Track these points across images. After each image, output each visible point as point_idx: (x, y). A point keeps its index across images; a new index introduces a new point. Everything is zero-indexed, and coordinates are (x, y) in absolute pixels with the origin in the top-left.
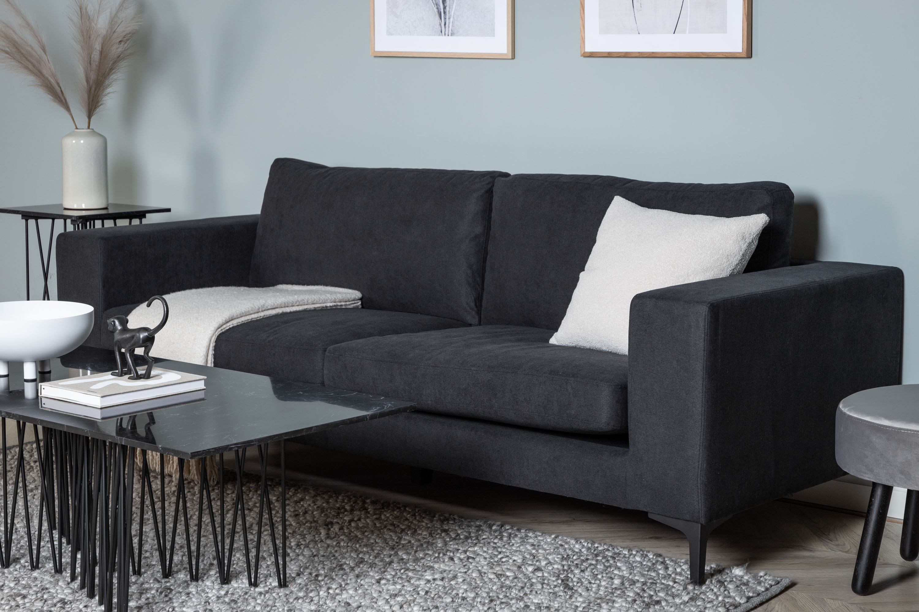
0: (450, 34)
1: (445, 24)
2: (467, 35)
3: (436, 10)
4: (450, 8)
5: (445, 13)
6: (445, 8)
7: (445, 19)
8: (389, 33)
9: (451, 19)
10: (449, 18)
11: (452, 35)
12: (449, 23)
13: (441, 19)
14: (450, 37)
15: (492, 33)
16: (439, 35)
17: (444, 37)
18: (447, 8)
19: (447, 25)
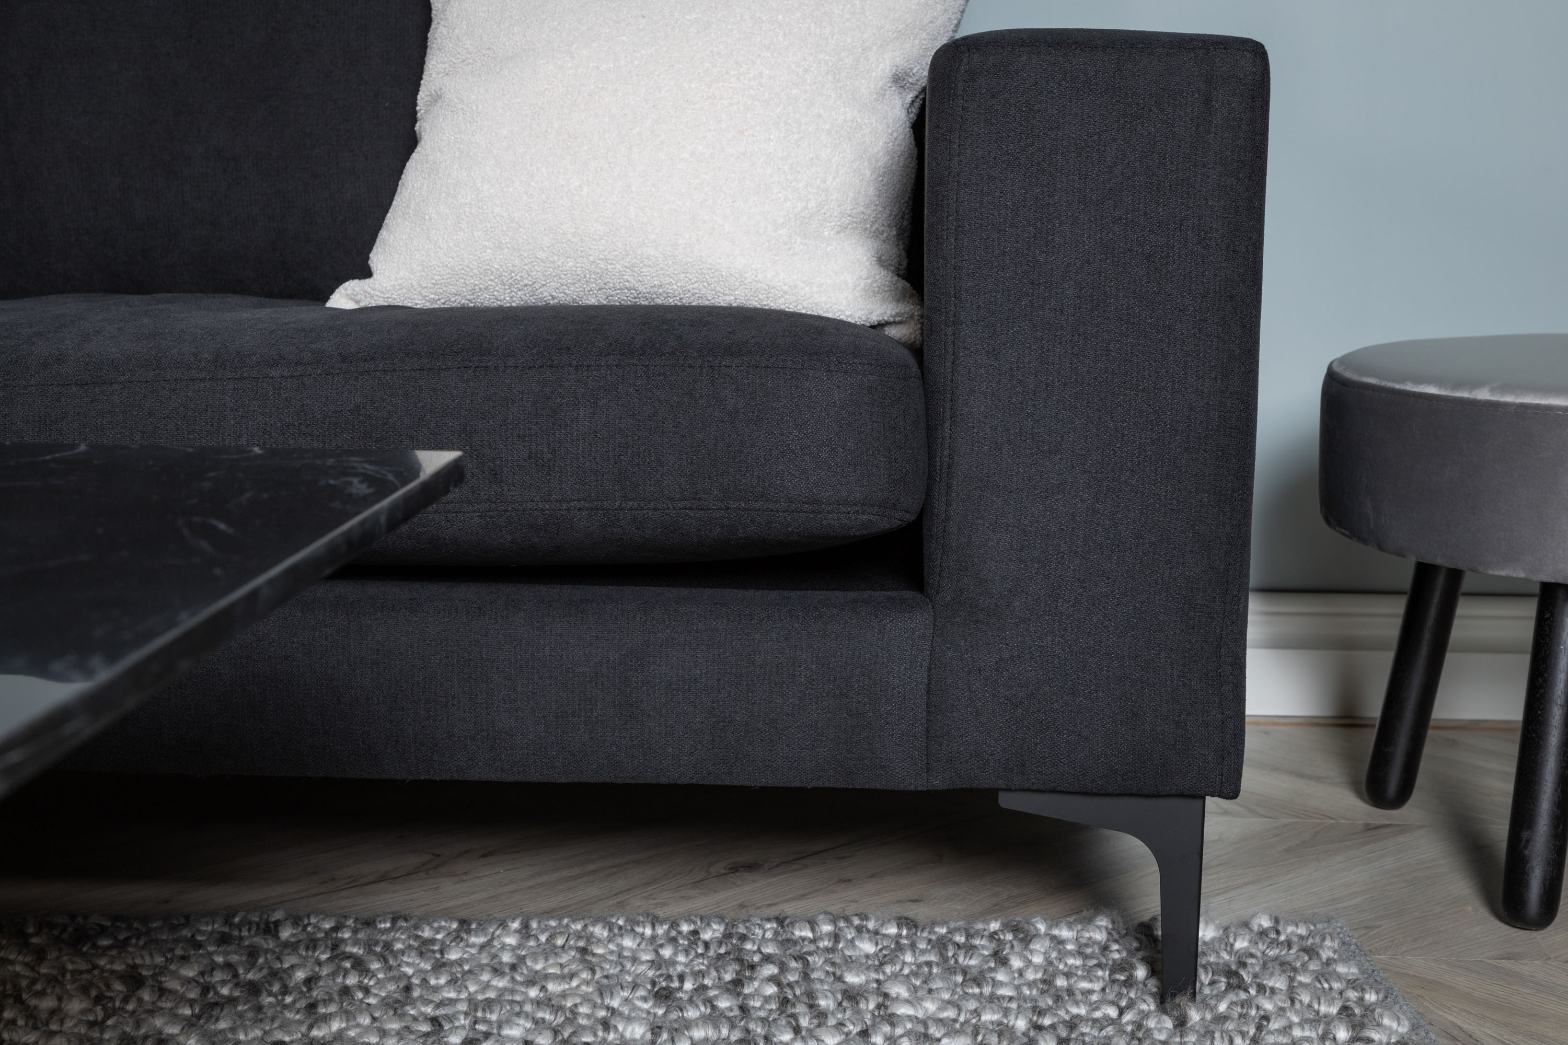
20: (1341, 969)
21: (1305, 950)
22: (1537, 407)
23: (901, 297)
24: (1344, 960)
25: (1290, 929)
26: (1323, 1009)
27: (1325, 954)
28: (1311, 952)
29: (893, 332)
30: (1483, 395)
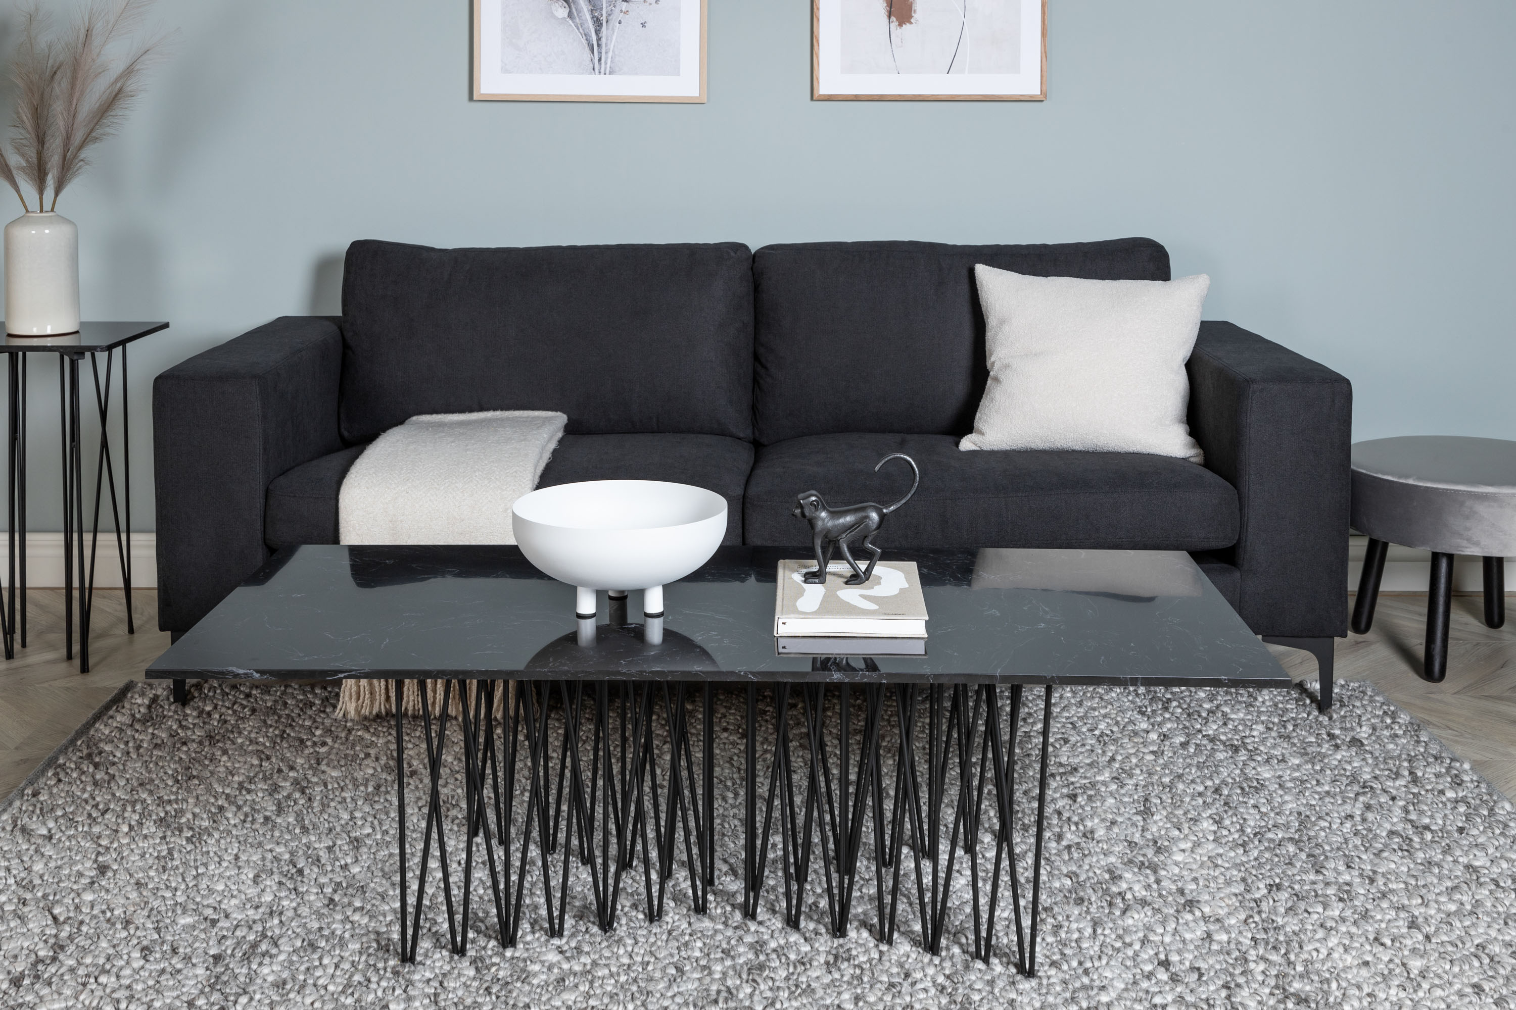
0: (608, 72)
1: (600, 60)
2: (636, 74)
3: (585, 42)
4: (607, 40)
5: (599, 45)
6: (599, 39)
7: (600, 53)
8: (505, 70)
9: (610, 54)
10: (606, 53)
11: (610, 73)
12: (606, 59)
13: (593, 53)
14: (607, 76)
15: (675, 71)
16: (591, 73)
17: (597, 76)
18: (604, 40)
19: (603, 61)
20: (1377, 698)
21: (1362, 692)
22: (1432, 488)
23: (1193, 447)
24: (1377, 694)
25: (1352, 684)
26: (1377, 713)
27: (1369, 693)
28: (1364, 692)
29: (1192, 459)
30: (1411, 482)
